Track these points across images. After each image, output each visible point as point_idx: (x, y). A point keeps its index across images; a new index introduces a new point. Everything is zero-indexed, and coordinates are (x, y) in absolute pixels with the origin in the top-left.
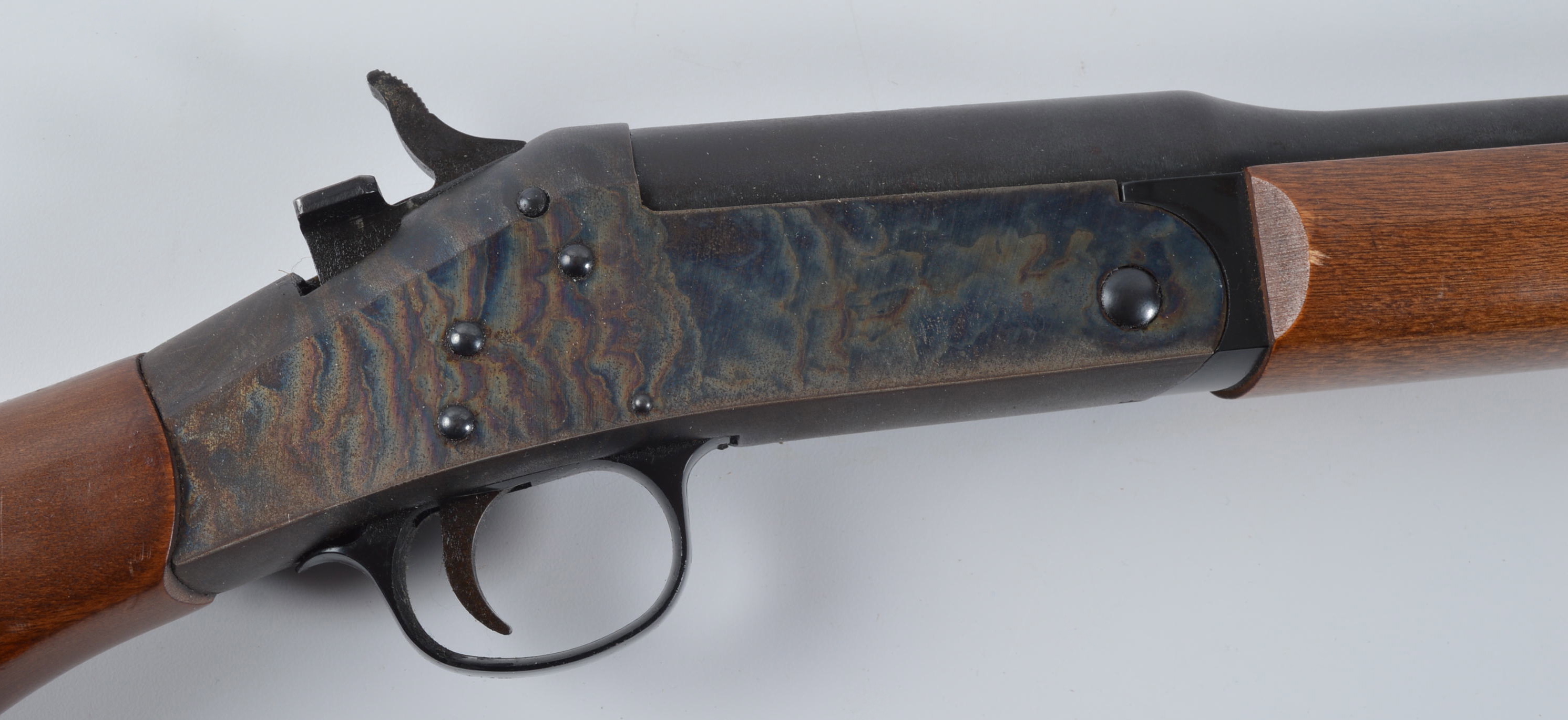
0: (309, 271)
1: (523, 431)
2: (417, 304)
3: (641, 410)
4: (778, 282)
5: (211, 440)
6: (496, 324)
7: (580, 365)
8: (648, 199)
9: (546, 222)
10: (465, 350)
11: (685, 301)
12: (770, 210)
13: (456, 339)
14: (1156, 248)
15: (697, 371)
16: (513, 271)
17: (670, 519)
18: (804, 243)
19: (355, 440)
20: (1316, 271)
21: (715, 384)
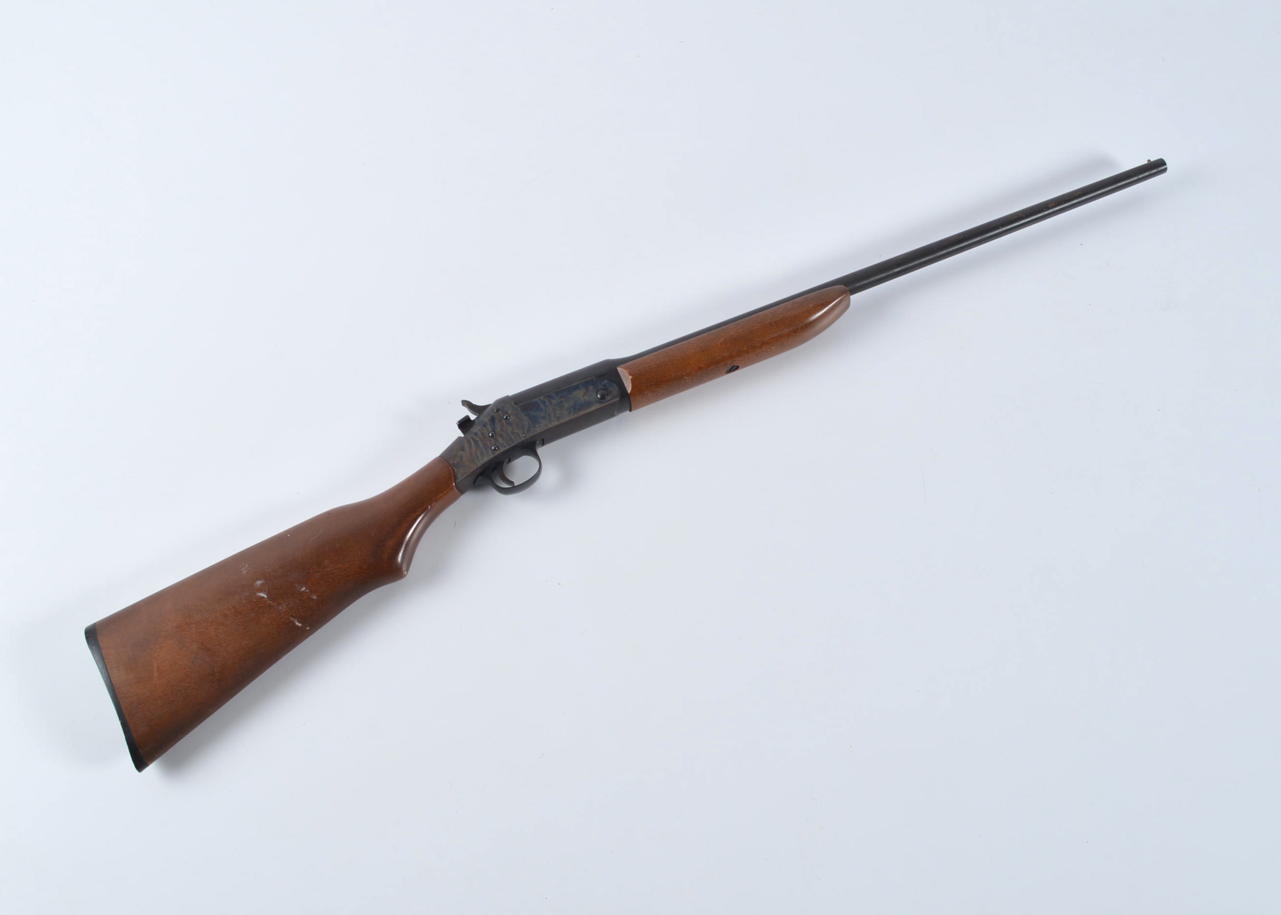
0: (462, 435)
1: (506, 445)
2: (482, 431)
3: (525, 437)
4: (541, 410)
5: (455, 462)
6: (496, 430)
7: (512, 432)
8: (516, 404)
9: (500, 412)
10: (492, 436)
11: (527, 417)
12: (537, 399)
13: (490, 435)
14: (605, 385)
15: (532, 428)
16: (497, 422)
17: (536, 458)
18: (544, 402)
19: (479, 455)
20: (631, 379)
21: (536, 429)
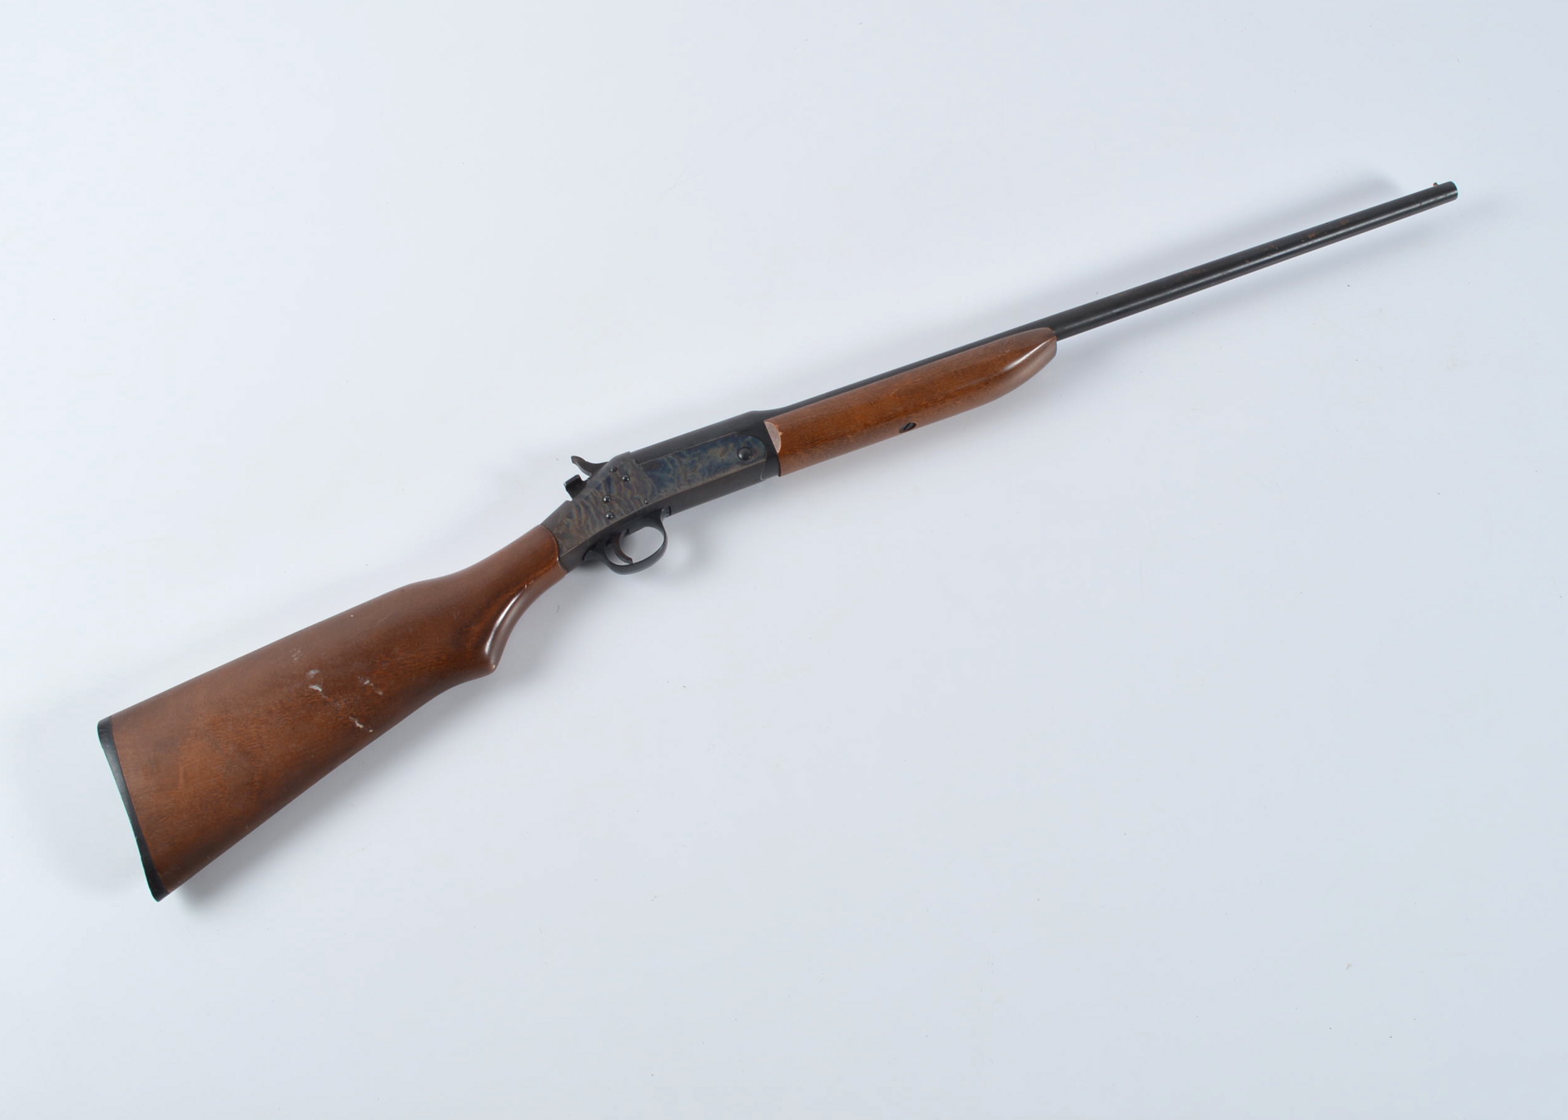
0: (570, 499)
1: (623, 513)
2: (595, 495)
3: (647, 503)
4: (669, 471)
5: (560, 532)
6: (612, 495)
7: (632, 498)
8: (637, 462)
9: (617, 472)
10: (607, 501)
11: (651, 480)
12: (664, 458)
13: (605, 500)
14: (748, 443)
15: (656, 492)
16: (613, 484)
17: (660, 530)
18: (672, 462)
19: (590, 524)
20: (781, 436)
21: (661, 494)
